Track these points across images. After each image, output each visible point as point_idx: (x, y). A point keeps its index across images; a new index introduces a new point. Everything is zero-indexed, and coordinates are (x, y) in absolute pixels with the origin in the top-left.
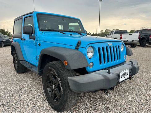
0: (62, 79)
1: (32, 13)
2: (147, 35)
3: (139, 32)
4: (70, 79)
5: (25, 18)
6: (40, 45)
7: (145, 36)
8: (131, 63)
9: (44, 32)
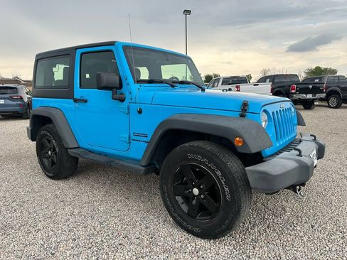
0: (227, 172)
1: (112, 44)
2: (283, 87)
3: (268, 80)
4: (249, 171)
5: (82, 54)
6: (140, 112)
7: (279, 87)
8: (313, 138)
9: (143, 85)
